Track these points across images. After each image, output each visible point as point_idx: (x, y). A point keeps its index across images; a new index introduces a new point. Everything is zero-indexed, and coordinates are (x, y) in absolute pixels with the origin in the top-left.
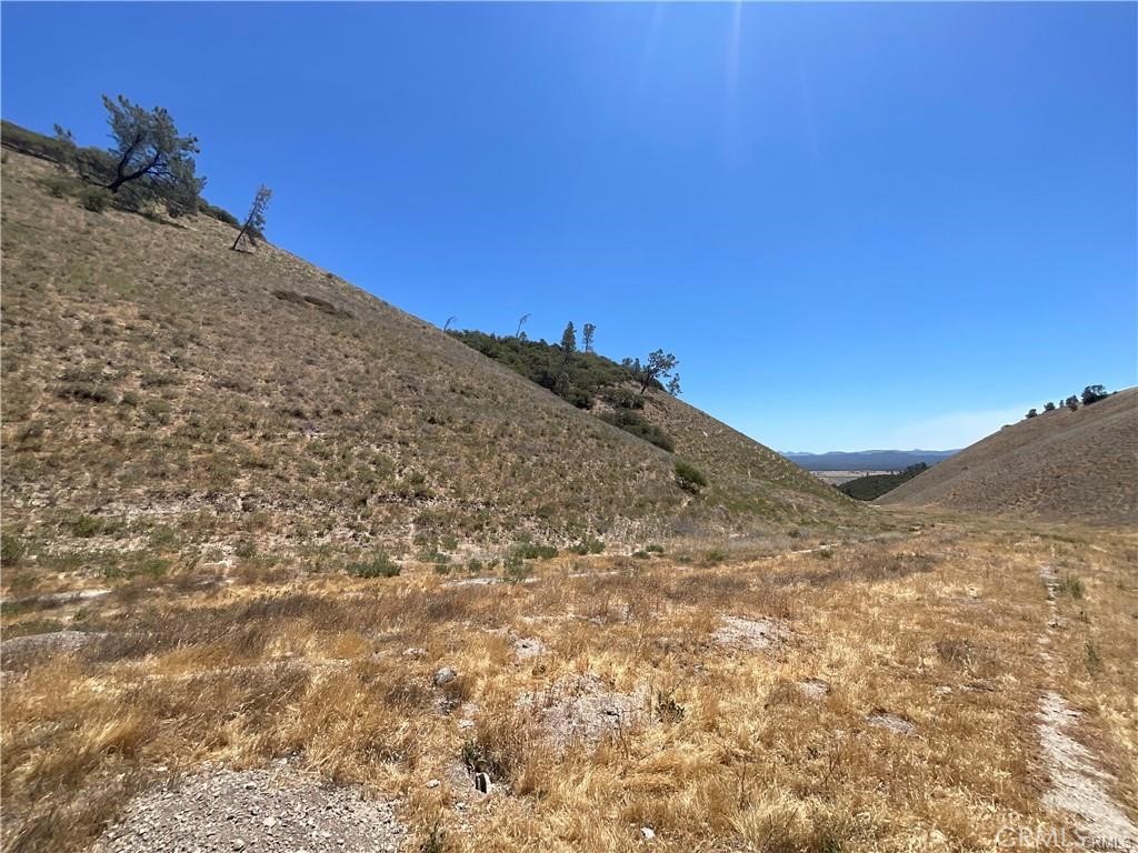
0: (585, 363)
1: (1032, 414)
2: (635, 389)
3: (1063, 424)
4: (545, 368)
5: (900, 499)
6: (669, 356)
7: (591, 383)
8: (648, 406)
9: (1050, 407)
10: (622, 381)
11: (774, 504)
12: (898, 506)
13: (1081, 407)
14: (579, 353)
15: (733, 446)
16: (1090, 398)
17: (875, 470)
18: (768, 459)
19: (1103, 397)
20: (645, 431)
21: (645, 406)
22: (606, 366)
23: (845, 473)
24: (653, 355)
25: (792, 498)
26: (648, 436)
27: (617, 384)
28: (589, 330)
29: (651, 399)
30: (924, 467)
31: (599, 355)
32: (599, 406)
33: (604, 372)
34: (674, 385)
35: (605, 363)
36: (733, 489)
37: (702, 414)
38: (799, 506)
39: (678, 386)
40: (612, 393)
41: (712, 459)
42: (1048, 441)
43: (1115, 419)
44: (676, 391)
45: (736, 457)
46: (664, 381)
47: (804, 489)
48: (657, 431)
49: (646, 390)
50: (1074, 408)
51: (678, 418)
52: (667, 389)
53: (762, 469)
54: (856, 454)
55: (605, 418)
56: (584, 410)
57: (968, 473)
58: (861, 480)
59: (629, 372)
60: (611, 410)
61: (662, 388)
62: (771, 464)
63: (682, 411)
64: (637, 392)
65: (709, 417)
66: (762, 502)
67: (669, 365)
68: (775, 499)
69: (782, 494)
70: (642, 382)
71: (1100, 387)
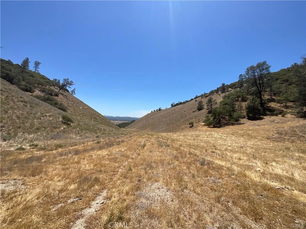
0: (32, 75)
1: (152, 112)
2: (56, 90)
3: (156, 114)
4: (8, 72)
5: (129, 128)
6: (71, 81)
7: (34, 83)
8: (60, 96)
9: (154, 111)
10: (51, 86)
11: (97, 128)
12: (129, 129)
13: (158, 111)
14: (31, 71)
15: (89, 112)
16: (160, 110)
17: (126, 121)
18: (99, 117)
19: (161, 110)
20: (56, 104)
21: (59, 96)
22: (44, 79)
23: (119, 122)
24: (65, 80)
25: (102, 127)
26: (57, 106)
27: (48, 86)
28: (37, 64)
29: (62, 94)
30: (135, 121)
31: (42, 74)
32: (37, 92)
33: (42, 81)
34: (73, 91)
35: (43, 77)
36: (85, 124)
37: (81, 102)
38: (104, 129)
39: (74, 92)
40: (44, 89)
41: (81, 115)
42: (153, 117)
43: (162, 114)
44: (74, 94)
45: (89, 115)
46: (70, 90)
47: (107, 125)
48: (61, 104)
49: (61, 91)
50: (157, 111)
51: (72, 102)
52: (70, 92)
53: (97, 119)
54: (122, 117)
55: (38, 97)
56: (29, 93)
57: (141, 122)
58: (122, 123)
59: (55, 83)
60: (42, 94)
61: (68, 91)
62: (100, 118)
63: (74, 100)
64: (57, 91)
65: (83, 103)
66: (93, 128)
67: (71, 84)
68: (97, 127)
69: (100, 126)
70: (60, 88)
71: (161, 108)
